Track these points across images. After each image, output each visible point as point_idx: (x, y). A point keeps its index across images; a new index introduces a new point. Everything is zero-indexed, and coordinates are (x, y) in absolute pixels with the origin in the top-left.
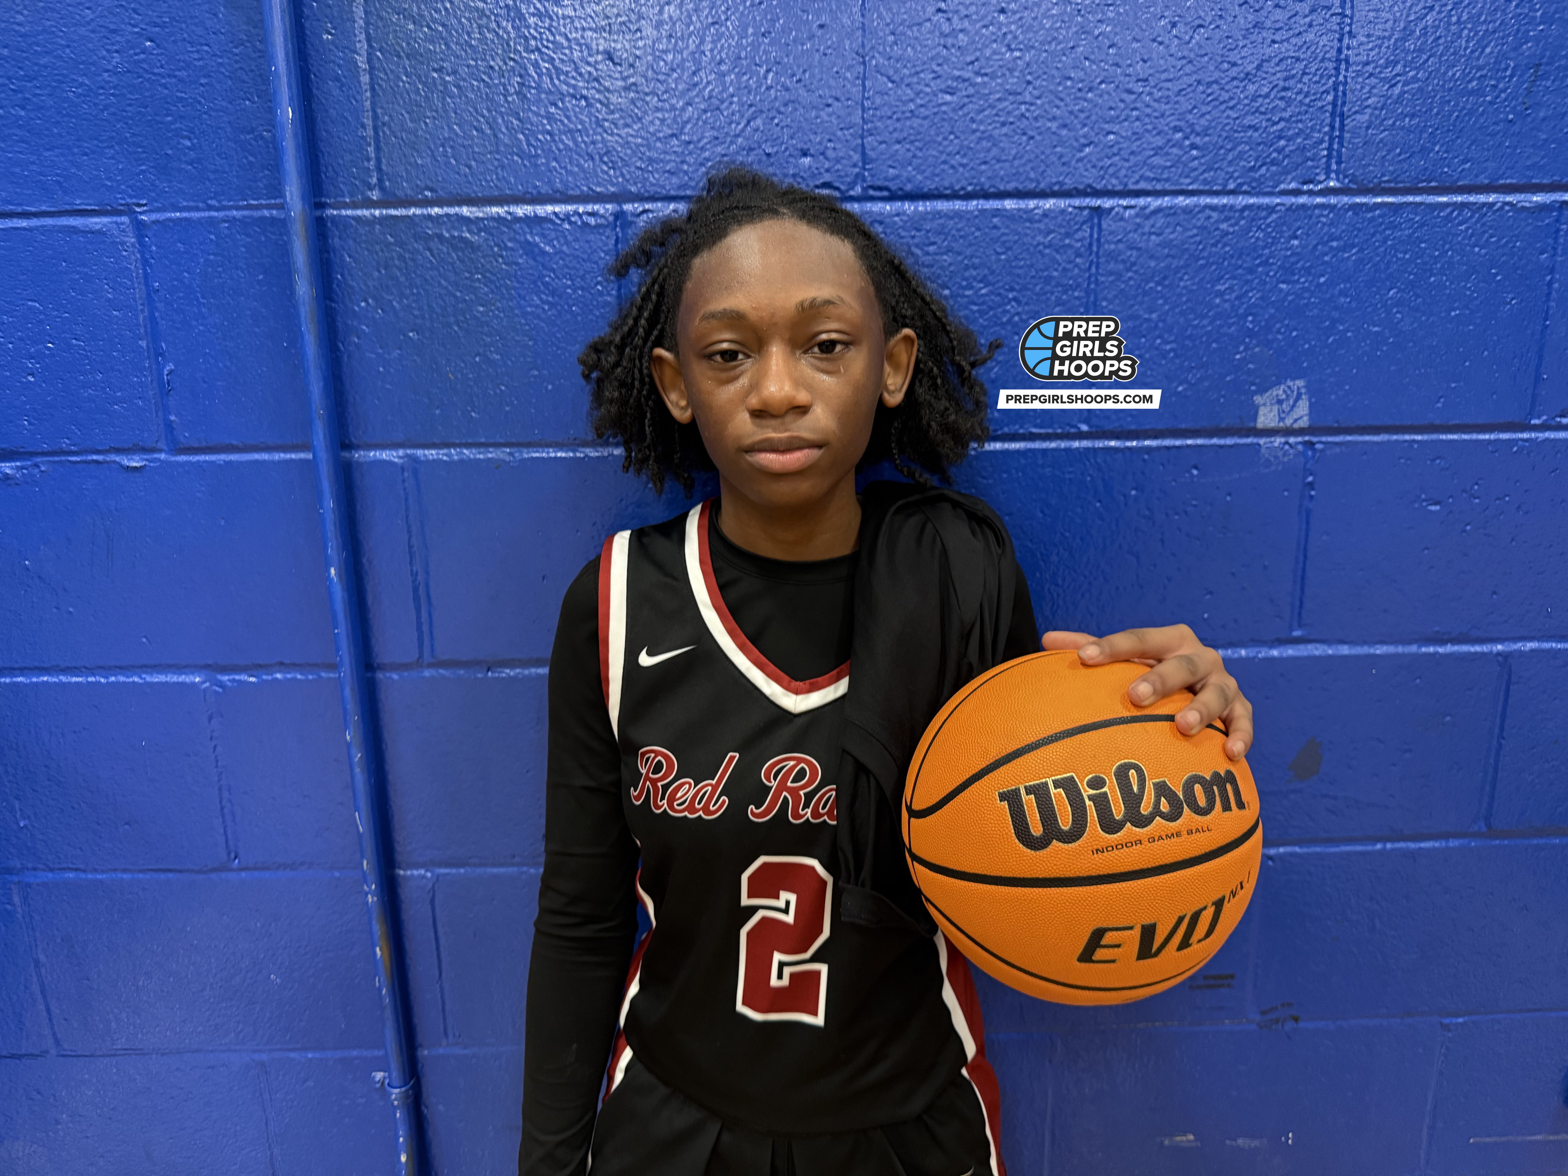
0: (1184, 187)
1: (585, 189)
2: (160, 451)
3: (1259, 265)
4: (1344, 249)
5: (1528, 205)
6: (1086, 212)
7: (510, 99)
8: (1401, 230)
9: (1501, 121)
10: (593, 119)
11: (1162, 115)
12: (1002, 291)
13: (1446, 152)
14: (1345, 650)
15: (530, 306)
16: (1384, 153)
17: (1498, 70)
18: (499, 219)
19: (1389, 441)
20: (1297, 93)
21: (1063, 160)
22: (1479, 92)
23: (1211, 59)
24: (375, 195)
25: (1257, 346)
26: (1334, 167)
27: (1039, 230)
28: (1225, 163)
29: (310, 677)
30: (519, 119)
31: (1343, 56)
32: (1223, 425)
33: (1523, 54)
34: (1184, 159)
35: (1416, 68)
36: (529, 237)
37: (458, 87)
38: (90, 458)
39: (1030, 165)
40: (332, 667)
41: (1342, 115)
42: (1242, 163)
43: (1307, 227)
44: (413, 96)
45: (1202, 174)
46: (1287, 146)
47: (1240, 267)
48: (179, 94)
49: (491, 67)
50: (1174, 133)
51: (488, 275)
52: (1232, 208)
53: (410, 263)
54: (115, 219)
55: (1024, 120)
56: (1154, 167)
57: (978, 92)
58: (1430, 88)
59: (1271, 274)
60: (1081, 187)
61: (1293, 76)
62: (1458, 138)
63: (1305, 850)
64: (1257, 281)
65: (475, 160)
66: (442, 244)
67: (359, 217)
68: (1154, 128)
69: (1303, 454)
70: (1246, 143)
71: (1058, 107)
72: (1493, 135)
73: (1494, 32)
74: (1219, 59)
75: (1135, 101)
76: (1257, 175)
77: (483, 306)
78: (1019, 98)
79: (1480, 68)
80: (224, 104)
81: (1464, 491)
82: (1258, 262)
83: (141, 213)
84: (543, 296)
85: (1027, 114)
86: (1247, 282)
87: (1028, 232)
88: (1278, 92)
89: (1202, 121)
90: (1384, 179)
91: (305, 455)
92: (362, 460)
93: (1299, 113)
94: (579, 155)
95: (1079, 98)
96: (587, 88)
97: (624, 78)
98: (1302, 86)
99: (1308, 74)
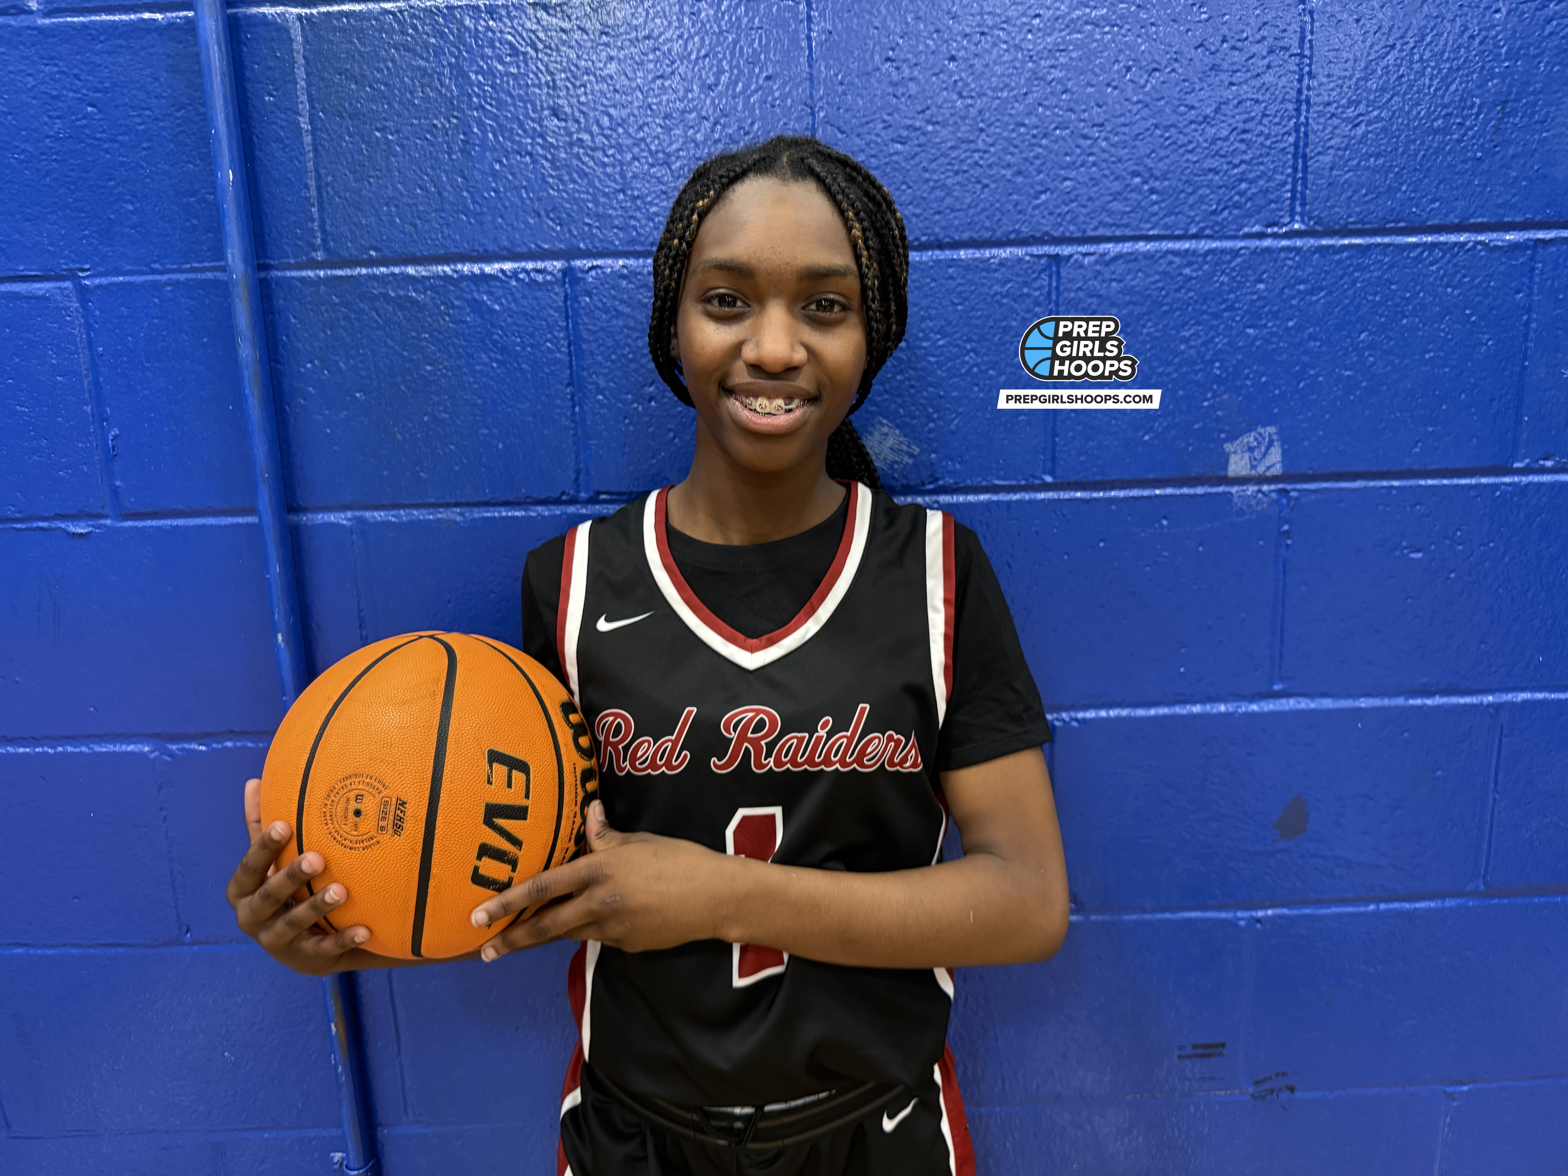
0: (1144, 232)
1: (533, 246)
2: (106, 517)
3: (1225, 310)
4: (1311, 292)
5: (1500, 243)
6: (1043, 261)
7: (454, 157)
8: (1370, 271)
9: (1469, 159)
10: (539, 175)
11: (1120, 160)
12: (960, 342)
13: (1414, 191)
14: (1327, 703)
15: (479, 364)
16: (1350, 194)
17: (1463, 108)
18: (446, 277)
19: (1365, 488)
20: (1258, 136)
21: (1019, 208)
22: (1445, 131)
23: (1167, 103)
24: (320, 256)
25: (1225, 392)
26: (1299, 209)
27: (997, 280)
28: (1186, 208)
29: (261, 745)
30: (463, 177)
31: (1303, 97)
32: (1193, 474)
33: (1489, 91)
34: (1143, 204)
35: (1379, 107)
36: (476, 295)
37: (402, 146)
38: (35, 525)
39: (986, 213)
41: (1304, 156)
42: (1204, 207)
43: (1272, 271)
44: (356, 156)
45: (1162, 219)
46: (1249, 189)
47: (1205, 312)
48: (121, 159)
49: (435, 126)
50: (1132, 178)
51: (435, 334)
52: (1194, 252)
53: (356, 324)
54: (58, 284)
55: (978, 168)
56: (1113, 213)
57: (929, 141)
58: (1395, 127)
59: (1238, 318)
60: (1038, 235)
61: (1253, 118)
62: (1425, 177)
63: (1294, 912)
64: (1222, 326)
65: (420, 218)
66: (388, 304)
67: (303, 278)
68: (1112, 173)
69: (1278, 502)
70: (1208, 187)
71: (1012, 154)
72: (1461, 173)
73: (1458, 69)
74: (1176, 103)
75: (1091, 146)
76: (1220, 219)
77: (430, 365)
78: (973, 146)
79: (1445, 107)
80: (166, 167)
81: (1446, 537)
82: (1223, 306)
83: (84, 278)
84: (492, 354)
85: (981, 162)
86: (1213, 327)
87: (985, 281)
88: (1238, 134)
89: (1161, 165)
90: (1351, 220)
91: (251, 519)
92: (310, 523)
93: (1261, 155)
94: (525, 212)
95: (1034, 145)
96: (531, 144)
97: (570, 134)
98: (1262, 128)
99: (1268, 116)
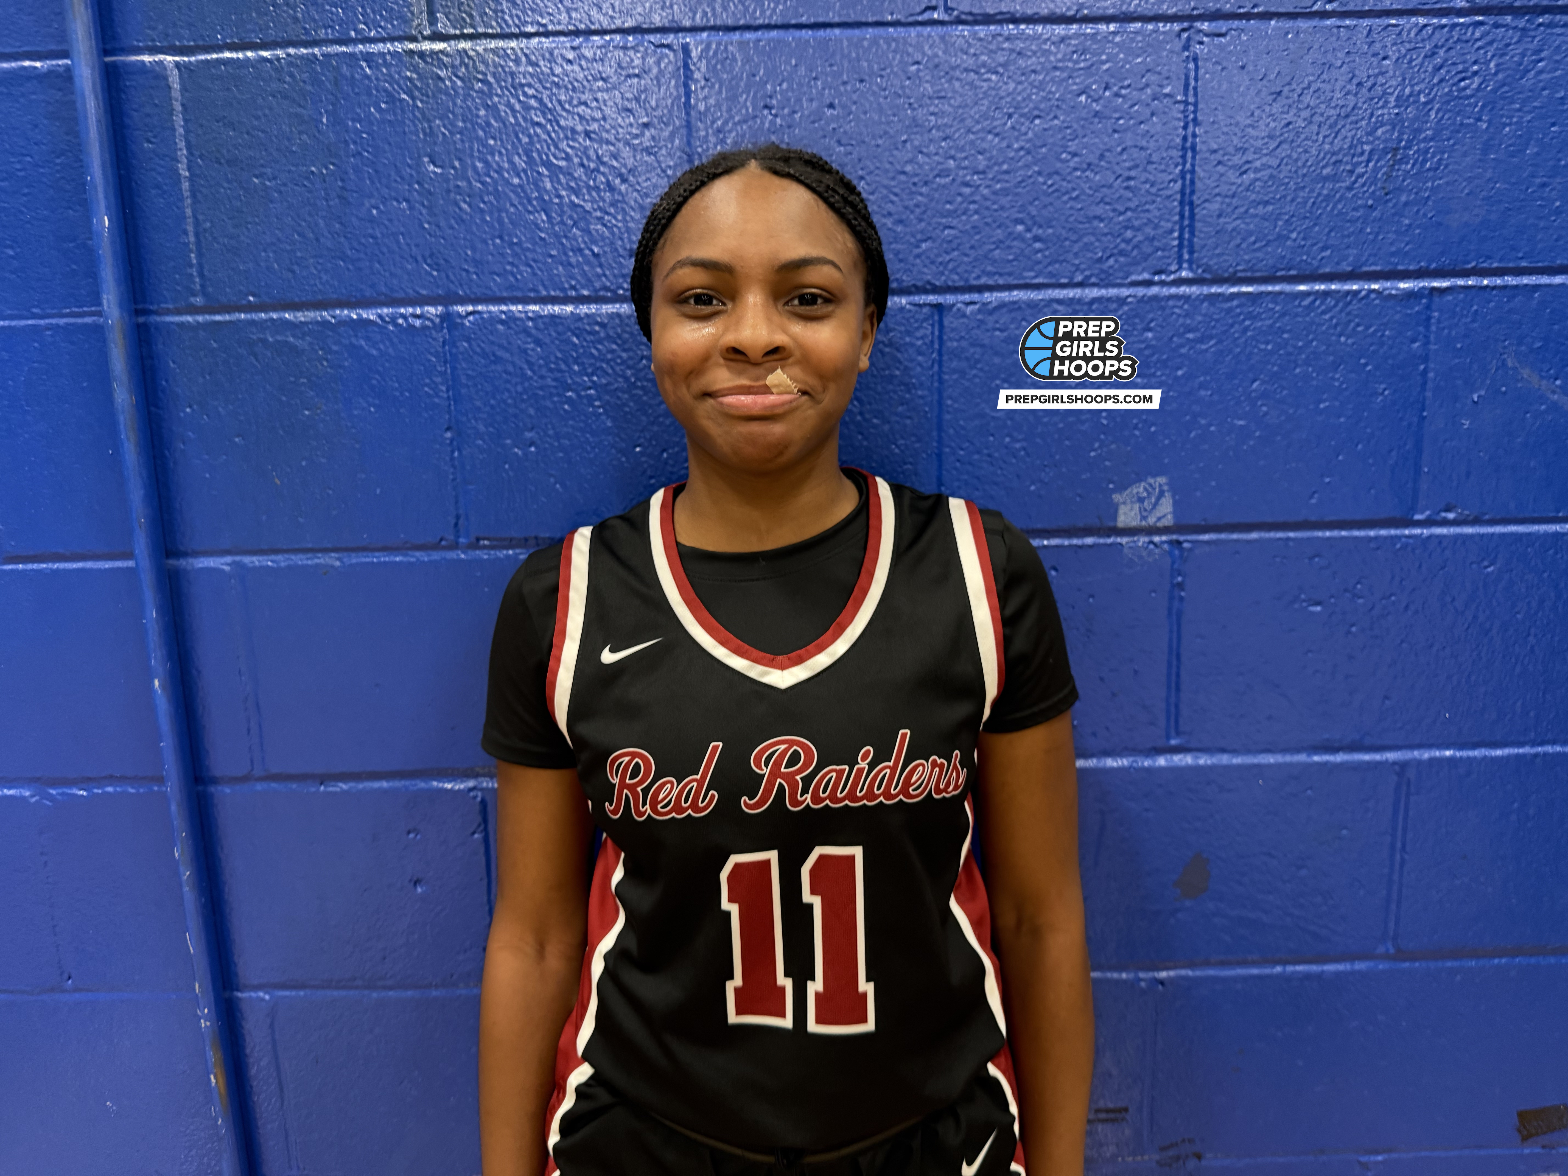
0: (1028, 281)
1: (411, 291)
4: (1201, 340)
5: (1394, 292)
6: (925, 310)
7: (332, 203)
8: (1262, 320)
9: (1360, 206)
10: (416, 222)
11: (1002, 208)
13: (1304, 239)
14: (1225, 759)
15: (356, 408)
16: (1238, 241)
17: (1353, 156)
18: (325, 323)
20: (1143, 183)
21: (899, 255)
22: (1334, 178)
23: (1050, 150)
24: (198, 301)
25: (1112, 443)
26: (1186, 256)
28: (1070, 256)
29: (142, 790)
30: (341, 223)
31: (1188, 144)
32: (1081, 525)
33: (1379, 138)
34: (1027, 252)
35: (1267, 155)
36: (354, 341)
37: (280, 192)
40: (161, 780)
41: (1191, 203)
42: (1089, 255)
43: (1160, 319)
44: (234, 202)
45: (1046, 267)
46: (1135, 236)
49: (312, 172)
50: (1015, 226)
51: (314, 379)
52: (1079, 301)
53: (235, 369)
56: (996, 261)
58: (1283, 175)
60: (920, 284)
61: (1137, 166)
62: (1315, 225)
63: (1198, 973)
65: (298, 264)
66: (266, 349)
67: (182, 323)
68: (995, 221)
69: (1170, 553)
70: (1093, 234)
71: (892, 202)
72: (1353, 221)
73: (1347, 116)
74: (1059, 150)
75: (972, 194)
76: (1105, 266)
77: (308, 410)
79: (1334, 154)
80: (46, 213)
81: (1346, 590)
84: (369, 399)
88: (1123, 182)
89: (1045, 212)
90: (1239, 268)
91: (131, 564)
92: (189, 568)
93: (1146, 203)
94: (402, 257)
95: (914, 193)
96: (409, 191)
97: (447, 180)
98: (1147, 175)
99: (1152, 163)
